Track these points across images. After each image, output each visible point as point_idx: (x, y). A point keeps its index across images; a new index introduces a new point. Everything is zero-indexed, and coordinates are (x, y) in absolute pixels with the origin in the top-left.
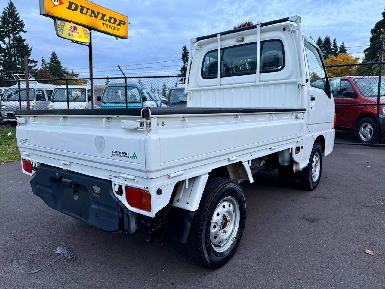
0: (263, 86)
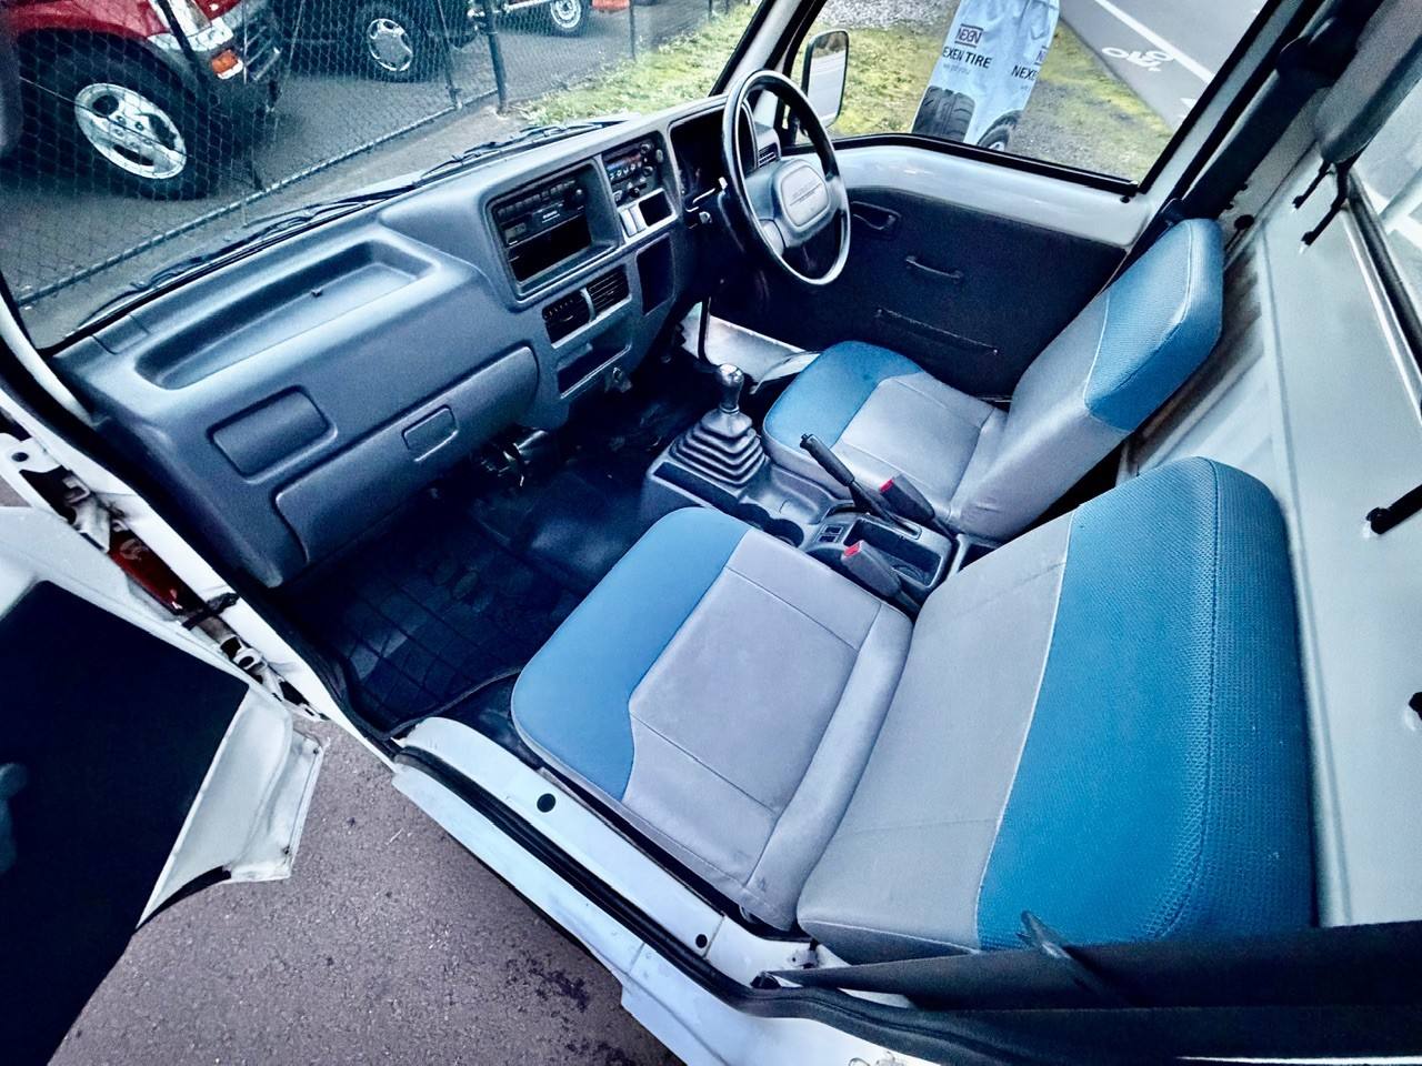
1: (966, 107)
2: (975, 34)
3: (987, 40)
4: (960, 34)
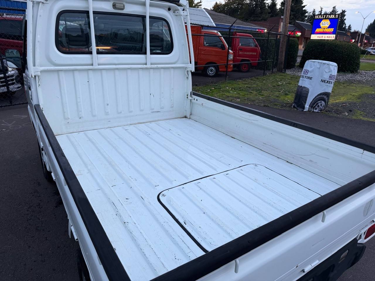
0: (152, 69)
1: (306, 90)
2: (307, 71)
3: (310, 73)
4: (304, 72)
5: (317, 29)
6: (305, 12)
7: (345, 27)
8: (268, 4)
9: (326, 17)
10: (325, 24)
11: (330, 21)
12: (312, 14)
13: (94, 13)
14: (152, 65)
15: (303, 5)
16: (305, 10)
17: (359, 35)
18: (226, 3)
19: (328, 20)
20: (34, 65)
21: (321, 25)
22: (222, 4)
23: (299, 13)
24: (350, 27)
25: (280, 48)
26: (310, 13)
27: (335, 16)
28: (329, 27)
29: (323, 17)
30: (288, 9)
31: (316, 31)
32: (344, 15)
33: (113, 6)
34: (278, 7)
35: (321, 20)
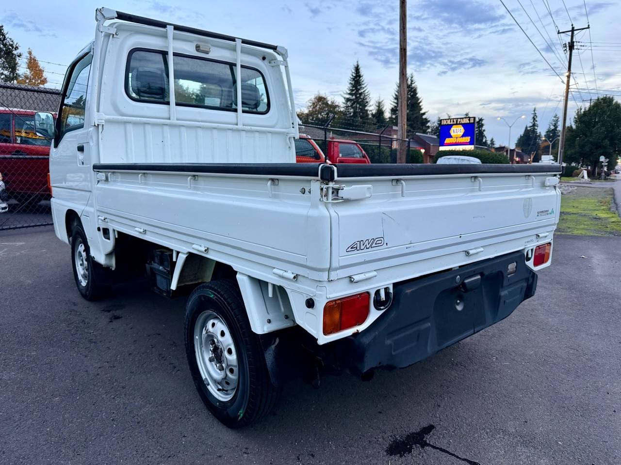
5: (447, 139)
6: (427, 121)
7: (486, 141)
8: (371, 111)
9: (457, 121)
10: (457, 132)
11: (463, 126)
12: (436, 124)
13: (175, 54)
14: (244, 127)
15: (422, 112)
16: (426, 119)
17: (507, 151)
18: (310, 111)
19: (461, 126)
20: (98, 111)
21: (452, 134)
22: (304, 113)
23: (419, 123)
24: (492, 141)
25: (398, 159)
26: (434, 123)
27: (469, 120)
28: (463, 136)
29: (453, 121)
30: (403, 104)
31: (445, 142)
32: (482, 125)
33: (196, 47)
34: (387, 115)
35: (450, 126)
